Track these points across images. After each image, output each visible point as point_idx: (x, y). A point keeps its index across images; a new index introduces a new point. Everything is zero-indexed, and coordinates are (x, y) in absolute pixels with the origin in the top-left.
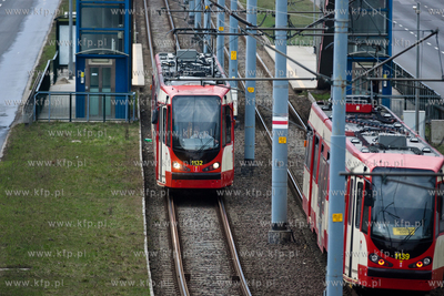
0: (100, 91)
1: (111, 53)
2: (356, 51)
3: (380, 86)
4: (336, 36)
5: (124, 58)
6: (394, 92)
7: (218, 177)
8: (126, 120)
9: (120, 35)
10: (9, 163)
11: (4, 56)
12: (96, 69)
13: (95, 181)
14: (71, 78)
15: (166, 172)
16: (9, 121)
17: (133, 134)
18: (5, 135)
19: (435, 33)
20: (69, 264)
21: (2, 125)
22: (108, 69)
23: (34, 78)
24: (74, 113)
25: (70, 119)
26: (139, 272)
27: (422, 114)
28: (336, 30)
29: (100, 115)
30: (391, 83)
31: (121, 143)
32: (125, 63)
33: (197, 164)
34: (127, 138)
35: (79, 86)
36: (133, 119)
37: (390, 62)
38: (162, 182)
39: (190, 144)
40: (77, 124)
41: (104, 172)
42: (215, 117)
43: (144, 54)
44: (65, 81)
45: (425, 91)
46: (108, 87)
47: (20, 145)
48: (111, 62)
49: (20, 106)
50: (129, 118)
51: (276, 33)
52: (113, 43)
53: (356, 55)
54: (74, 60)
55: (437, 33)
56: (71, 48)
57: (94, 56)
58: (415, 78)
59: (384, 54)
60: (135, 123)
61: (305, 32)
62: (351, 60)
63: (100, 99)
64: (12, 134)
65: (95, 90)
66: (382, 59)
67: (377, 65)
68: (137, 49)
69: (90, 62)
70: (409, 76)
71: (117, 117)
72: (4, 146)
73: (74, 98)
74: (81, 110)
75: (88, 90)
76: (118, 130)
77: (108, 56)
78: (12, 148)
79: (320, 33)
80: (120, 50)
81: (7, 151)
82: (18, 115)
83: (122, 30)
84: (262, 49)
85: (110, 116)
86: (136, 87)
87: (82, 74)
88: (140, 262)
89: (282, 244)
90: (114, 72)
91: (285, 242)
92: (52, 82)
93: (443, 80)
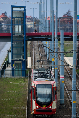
0: (18, 69)
9: (23, 55)
12: (17, 64)
22: (20, 63)
25: (10, 77)
28: (73, 52)
29: (18, 75)
36: (27, 76)
40: (12, 78)
46: (20, 68)
48: (21, 62)
51: (61, 54)
52: (21, 57)
60: (27, 78)
63: (18, 72)
69: (15, 62)
73: (11, 71)
75: (15, 69)
76: (22, 80)
80: (23, 59)
83: (24, 53)
85: (21, 76)
86: (28, 68)
87: (13, 65)
88: (24, 114)
89: (63, 109)
90: (22, 64)
91: (64, 108)
92: (6, 67)
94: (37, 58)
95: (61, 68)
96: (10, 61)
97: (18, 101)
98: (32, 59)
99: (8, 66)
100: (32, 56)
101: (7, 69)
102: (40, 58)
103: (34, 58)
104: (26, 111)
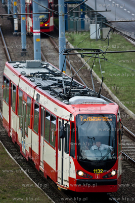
3: (80, 14)
27: (98, 25)
37: (84, 4)
58: (95, 10)
93: (106, 11)
95: (35, 17)
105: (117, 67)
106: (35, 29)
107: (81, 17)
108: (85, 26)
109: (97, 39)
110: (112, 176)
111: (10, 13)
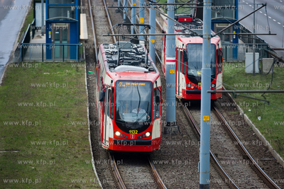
0: (61, 42)
1: (67, 20)
2: (216, 17)
3: (231, 38)
4: (204, 8)
5: (75, 22)
6: (240, 41)
7: (149, 143)
8: (77, 60)
9: (73, 9)
10: (5, 87)
11: (2, 22)
12: (58, 29)
13: (58, 97)
14: (43, 35)
15: (110, 139)
16: (5, 61)
17: (81, 69)
18: (3, 70)
19: (264, 5)
20: (43, 148)
21: (1, 64)
22: (65, 29)
23: (20, 35)
24: (45, 56)
25: (43, 60)
26: (85, 152)
27: (257, 55)
28: (204, 4)
29: (60, 57)
30: (238, 36)
31: (74, 74)
32: (75, 26)
33: (133, 133)
34: (77, 71)
35: (48, 40)
36: (81, 59)
37: (237, 24)
38: (106, 145)
39: (128, 118)
40: (47, 63)
41: (63, 92)
42: (148, 97)
43: (87, 20)
44: (39, 37)
45: (258, 41)
46: (65, 40)
47: (12, 76)
48: (67, 25)
49: (12, 52)
50: (79, 59)
51: (168, 6)
52: (68, 13)
53: (217, 20)
54: (45, 24)
55: (265, 5)
56: (43, 17)
57: (56, 21)
58: (253, 33)
59: (234, 19)
60: (82, 62)
61: (185, 6)
62: (214, 22)
63: (61, 48)
64: (7, 69)
65: (58, 42)
66: (233, 21)
67: (230, 25)
68: (83, 17)
69: (55, 25)
70: (249, 32)
71: (71, 58)
72: (2, 77)
73: (45, 47)
74: (49, 54)
75: (54, 42)
76: (72, 66)
77: (66, 21)
78: (7, 78)
79: (194, 6)
80: (73, 17)
81: (4, 80)
82: (11, 58)
83: (74, 5)
84: (160, 16)
85: (67, 58)
86: (82, 40)
87: (50, 32)
88: (86, 147)
89: (173, 135)
90: (69, 31)
91: (175, 133)
92: (31, 37)
93: (270, 34)
94: (100, 18)
95: (168, 39)
96: (39, 24)
97: (68, 116)
98: (88, 20)
99: (36, 35)
100: (87, 12)
101: (32, 41)
102: (107, 16)
103: (93, 16)
104: (90, 140)
105: (281, 113)
106: (169, 57)
107: (233, 42)
108: (239, 55)
109: (254, 74)
110: (146, 136)
111: (135, 33)
